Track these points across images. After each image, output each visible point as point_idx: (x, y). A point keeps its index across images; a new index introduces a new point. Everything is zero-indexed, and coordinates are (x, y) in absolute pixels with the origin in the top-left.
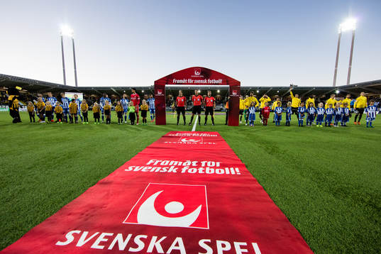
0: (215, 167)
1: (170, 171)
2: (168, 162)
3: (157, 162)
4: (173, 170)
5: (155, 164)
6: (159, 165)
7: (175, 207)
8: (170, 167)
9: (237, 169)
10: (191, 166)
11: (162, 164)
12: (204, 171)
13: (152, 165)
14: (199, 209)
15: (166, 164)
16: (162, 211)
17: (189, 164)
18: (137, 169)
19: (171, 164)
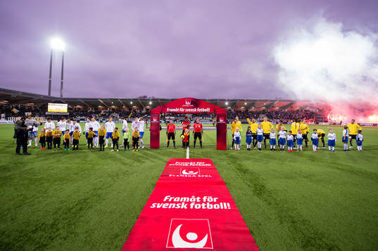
0: (213, 203)
1: (182, 207)
2: (179, 198)
3: (171, 198)
4: (184, 206)
5: (170, 200)
6: (172, 202)
7: (192, 236)
8: (181, 203)
9: (228, 204)
10: (196, 203)
11: (175, 200)
12: (206, 206)
13: (167, 201)
14: (206, 236)
15: (178, 200)
16: (185, 239)
17: (194, 200)
18: (159, 206)
19: (181, 200)
